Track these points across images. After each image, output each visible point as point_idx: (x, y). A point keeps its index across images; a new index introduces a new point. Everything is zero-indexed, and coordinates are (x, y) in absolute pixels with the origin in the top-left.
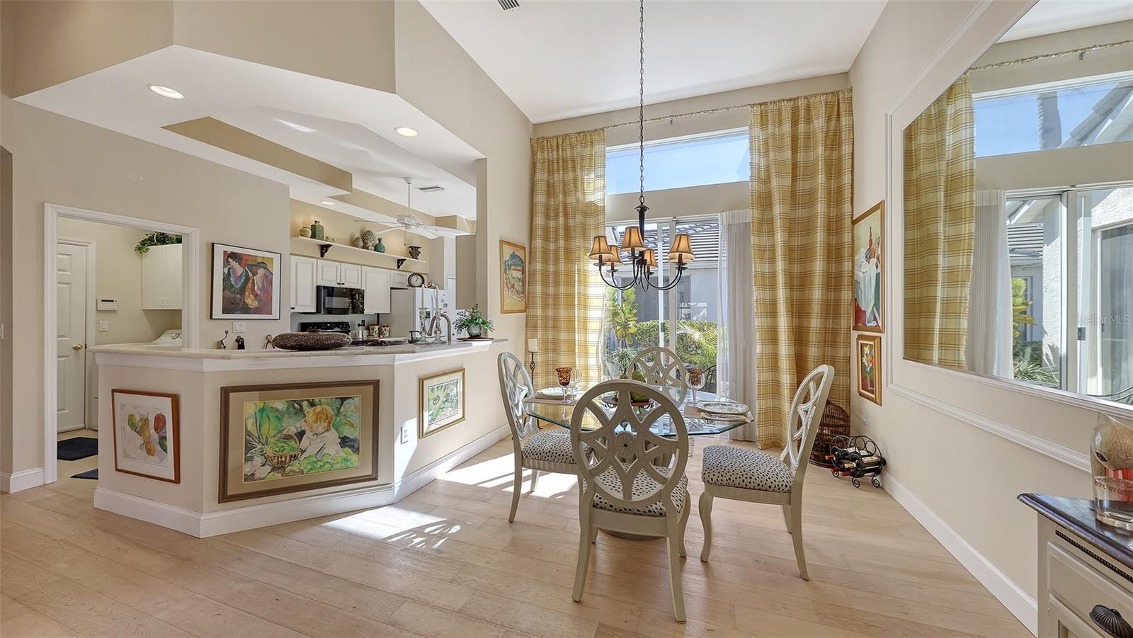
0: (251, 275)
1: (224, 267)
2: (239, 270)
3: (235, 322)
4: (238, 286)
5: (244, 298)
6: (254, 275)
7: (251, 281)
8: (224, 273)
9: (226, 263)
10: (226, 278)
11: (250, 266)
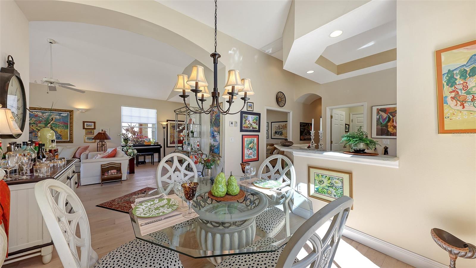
0: (391, 117)
1: (377, 116)
2: (385, 115)
3: (383, 140)
4: (384, 123)
5: (387, 128)
6: (393, 117)
7: (392, 120)
8: (377, 118)
9: (378, 113)
10: (378, 120)
11: (391, 114)
